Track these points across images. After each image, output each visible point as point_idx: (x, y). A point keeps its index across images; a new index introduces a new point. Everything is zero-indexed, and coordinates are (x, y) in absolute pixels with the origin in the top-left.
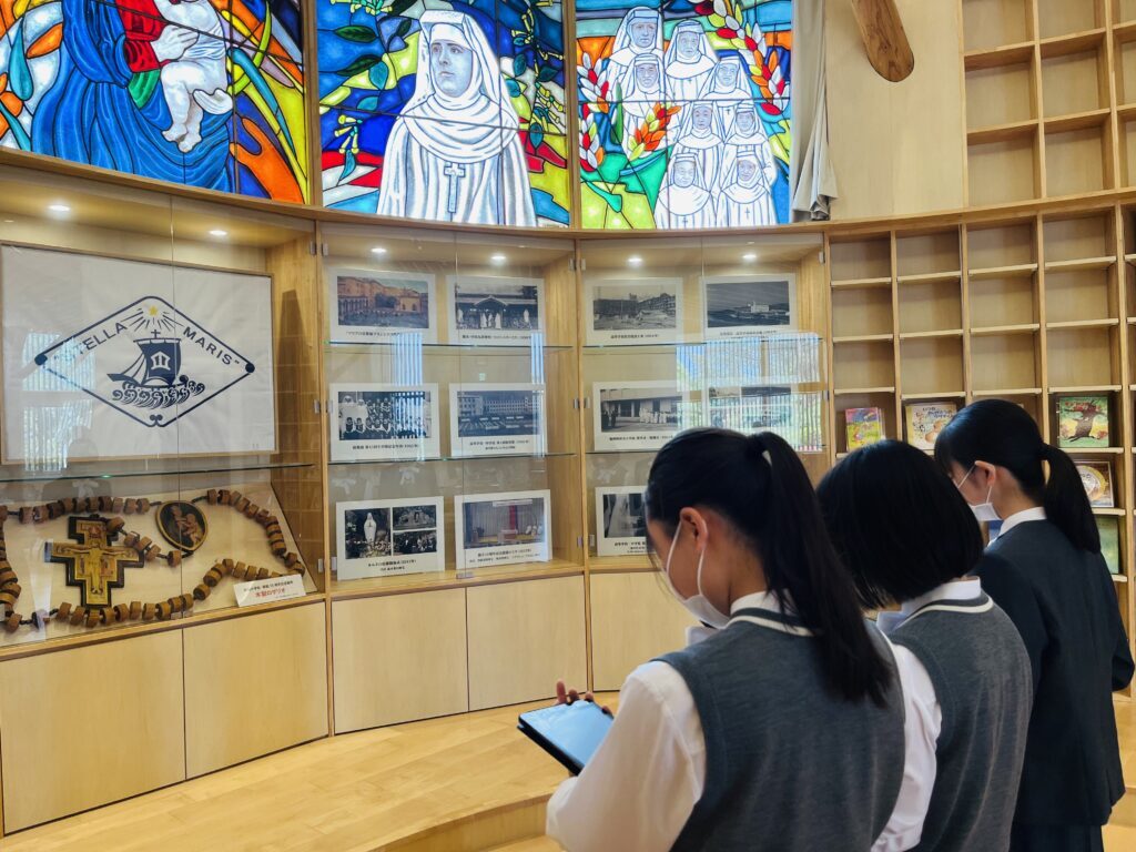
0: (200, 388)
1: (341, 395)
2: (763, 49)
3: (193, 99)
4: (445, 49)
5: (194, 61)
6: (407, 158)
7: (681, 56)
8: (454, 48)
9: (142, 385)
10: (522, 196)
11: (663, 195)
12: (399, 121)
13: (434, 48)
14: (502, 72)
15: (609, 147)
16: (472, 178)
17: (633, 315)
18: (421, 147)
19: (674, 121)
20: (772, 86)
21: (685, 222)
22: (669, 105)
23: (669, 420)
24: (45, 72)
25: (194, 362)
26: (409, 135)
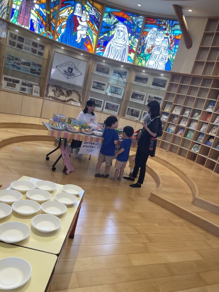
0: (74, 75)
1: (94, 81)
2: (172, 38)
3: (81, 36)
4: (120, 31)
5: (82, 30)
6: (110, 48)
7: (159, 37)
8: (122, 31)
9: (67, 73)
10: (126, 56)
11: (148, 61)
12: (110, 42)
13: (118, 31)
14: (128, 36)
15: (142, 51)
16: (119, 53)
17: (141, 80)
18: (112, 46)
19: (154, 48)
20: (172, 45)
21: (150, 66)
22: (154, 45)
23: (142, 99)
24: (63, 31)
25: (74, 71)
26: (111, 44)
